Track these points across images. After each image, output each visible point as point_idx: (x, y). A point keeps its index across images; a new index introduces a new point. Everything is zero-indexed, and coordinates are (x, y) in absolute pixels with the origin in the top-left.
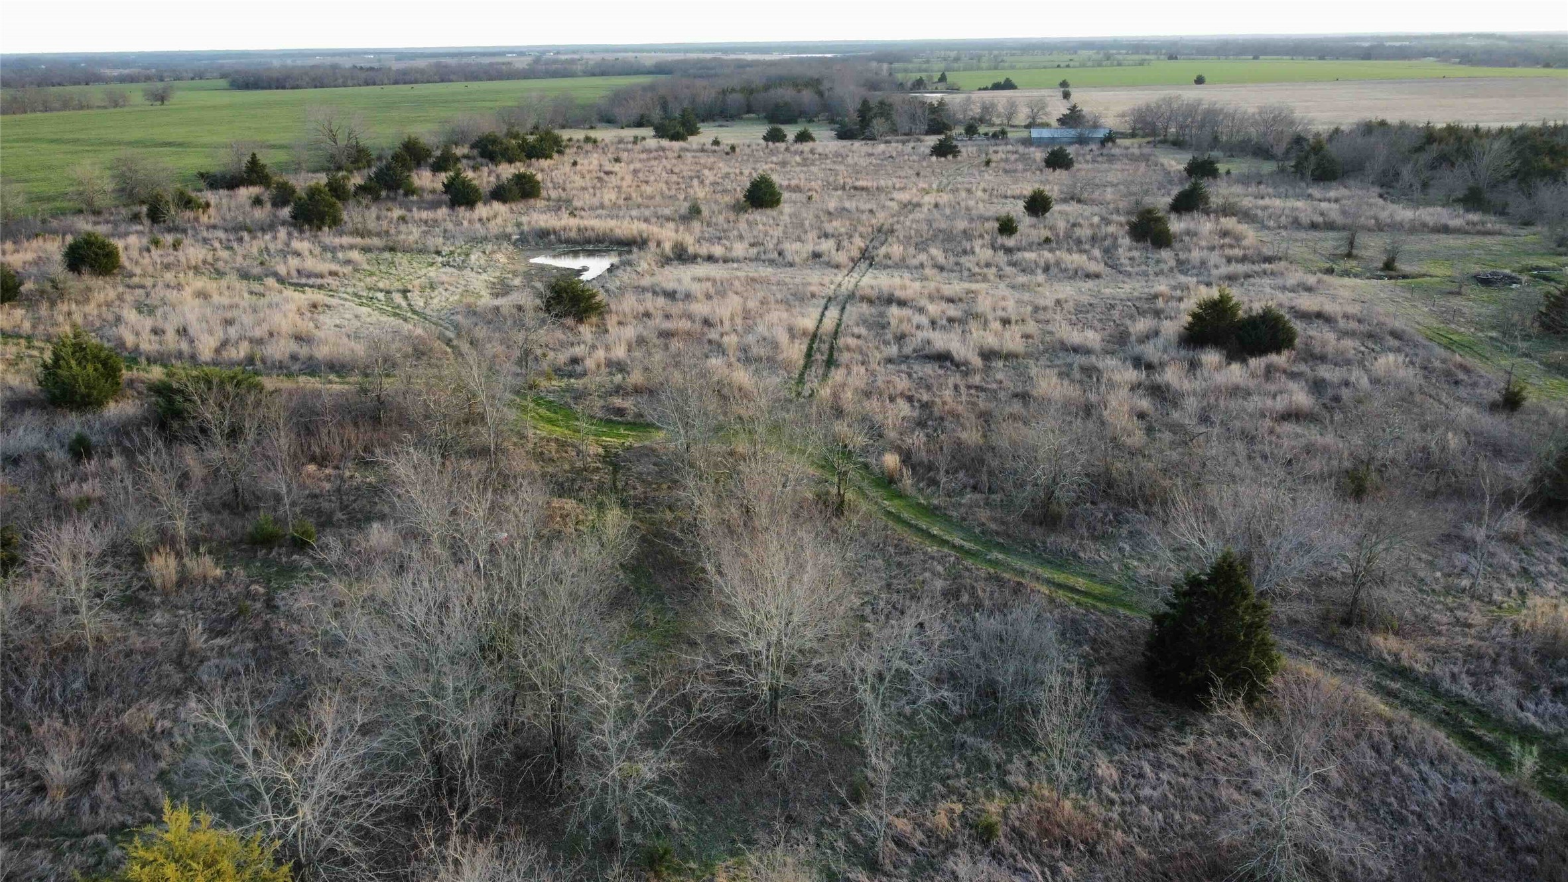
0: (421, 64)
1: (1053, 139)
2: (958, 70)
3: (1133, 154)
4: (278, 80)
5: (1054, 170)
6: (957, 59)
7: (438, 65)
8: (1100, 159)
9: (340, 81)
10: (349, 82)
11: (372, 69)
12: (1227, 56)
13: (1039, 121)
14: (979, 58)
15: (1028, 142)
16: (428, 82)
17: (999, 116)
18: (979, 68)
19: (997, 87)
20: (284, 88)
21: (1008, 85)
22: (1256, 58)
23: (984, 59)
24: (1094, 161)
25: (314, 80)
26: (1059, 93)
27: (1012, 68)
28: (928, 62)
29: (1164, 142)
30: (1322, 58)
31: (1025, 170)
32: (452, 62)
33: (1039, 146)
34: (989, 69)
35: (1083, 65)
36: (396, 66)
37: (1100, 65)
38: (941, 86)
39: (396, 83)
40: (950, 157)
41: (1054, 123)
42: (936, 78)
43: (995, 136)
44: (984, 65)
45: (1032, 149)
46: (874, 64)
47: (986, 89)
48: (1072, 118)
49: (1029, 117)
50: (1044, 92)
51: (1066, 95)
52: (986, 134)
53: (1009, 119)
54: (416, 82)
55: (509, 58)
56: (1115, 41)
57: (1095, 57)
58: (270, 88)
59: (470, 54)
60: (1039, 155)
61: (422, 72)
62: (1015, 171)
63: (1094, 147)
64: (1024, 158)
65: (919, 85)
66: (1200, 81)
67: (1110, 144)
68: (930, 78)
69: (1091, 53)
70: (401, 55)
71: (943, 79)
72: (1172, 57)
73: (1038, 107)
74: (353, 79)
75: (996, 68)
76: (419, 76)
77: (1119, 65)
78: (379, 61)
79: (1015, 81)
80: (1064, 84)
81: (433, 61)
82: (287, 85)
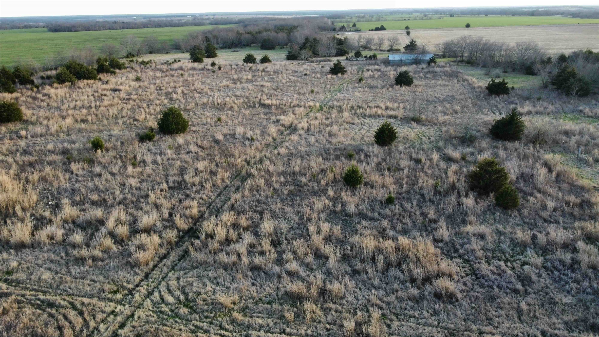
1: (401, 60)
2: (363, 21)
3: (447, 71)
4: (69, 28)
5: (401, 86)
6: (363, 17)
8: (428, 76)
10: (102, 28)
12: (474, 15)
13: (394, 48)
14: (372, 17)
15: (387, 62)
17: (375, 45)
18: (371, 21)
19: (377, 29)
20: (71, 31)
21: (382, 28)
22: (486, 16)
23: (374, 17)
24: (426, 77)
26: (405, 32)
27: (386, 20)
28: (351, 18)
29: (462, 61)
30: (514, 15)
31: (383, 87)
33: (393, 66)
34: (376, 21)
35: (415, 19)
37: (422, 19)
38: (352, 29)
40: (340, 75)
41: (403, 50)
42: (351, 24)
43: (370, 57)
44: (374, 19)
45: (389, 68)
46: (326, 19)
47: (372, 30)
48: (411, 47)
49: (389, 46)
50: (398, 32)
51: (408, 33)
52: (365, 57)
53: (380, 47)
54: (132, 28)
56: (427, 9)
57: (420, 16)
58: (65, 31)
59: (173, 16)
60: (392, 73)
62: (376, 87)
63: (424, 66)
64: (384, 75)
65: (343, 29)
66: (468, 26)
67: (433, 64)
68: (348, 25)
69: (418, 14)
70: (145, 17)
71: (354, 25)
72: (451, 16)
73: (395, 40)
75: (379, 21)
77: (430, 19)
79: (385, 26)
80: (407, 28)
82: (73, 30)
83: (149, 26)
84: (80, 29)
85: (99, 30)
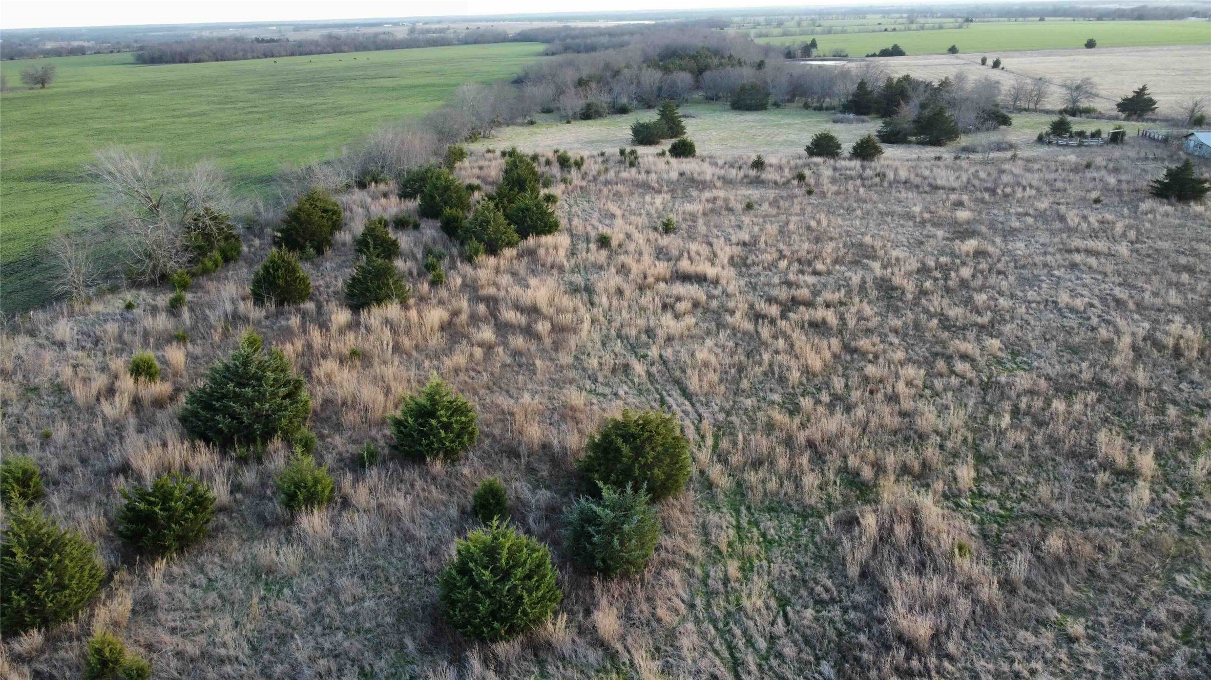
0: (314, 35)
4: (181, 54)
7: (330, 36)
9: (241, 54)
10: (249, 55)
11: (272, 41)
16: (321, 53)
19: (885, 53)
20: (187, 61)
25: (215, 54)
32: (342, 32)
36: (293, 37)
39: (292, 54)
47: (874, 55)
55: (387, 28)
59: (354, 25)
61: (316, 43)
66: (1090, 44)
70: (298, 27)
74: (253, 52)
76: (313, 48)
78: (280, 31)
79: (902, 47)
81: (325, 32)
82: (190, 59)
83: (343, 48)
84: (204, 57)
85: (245, 58)
